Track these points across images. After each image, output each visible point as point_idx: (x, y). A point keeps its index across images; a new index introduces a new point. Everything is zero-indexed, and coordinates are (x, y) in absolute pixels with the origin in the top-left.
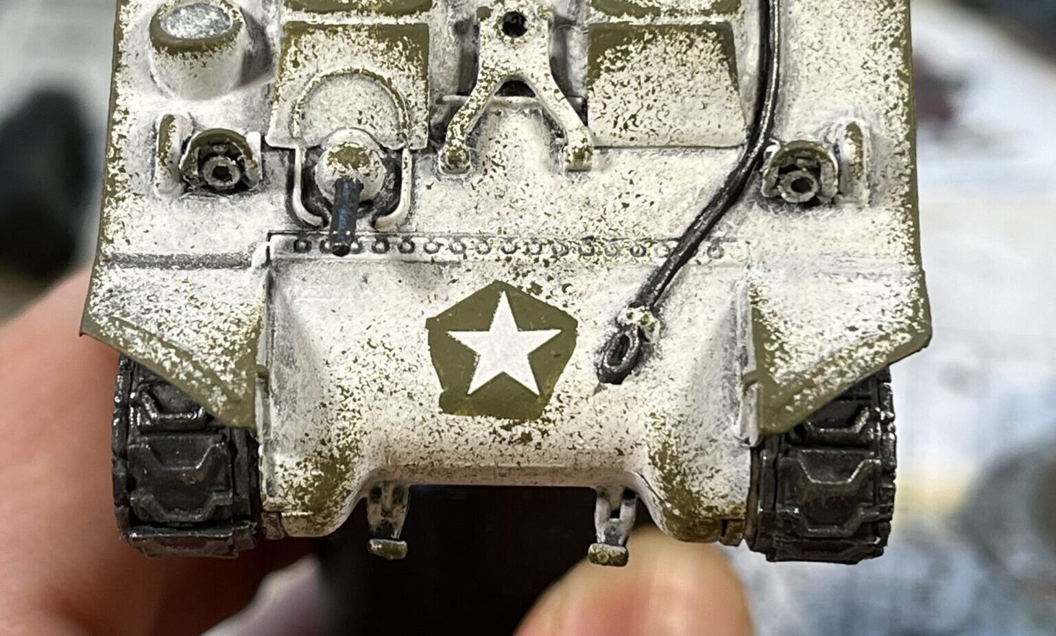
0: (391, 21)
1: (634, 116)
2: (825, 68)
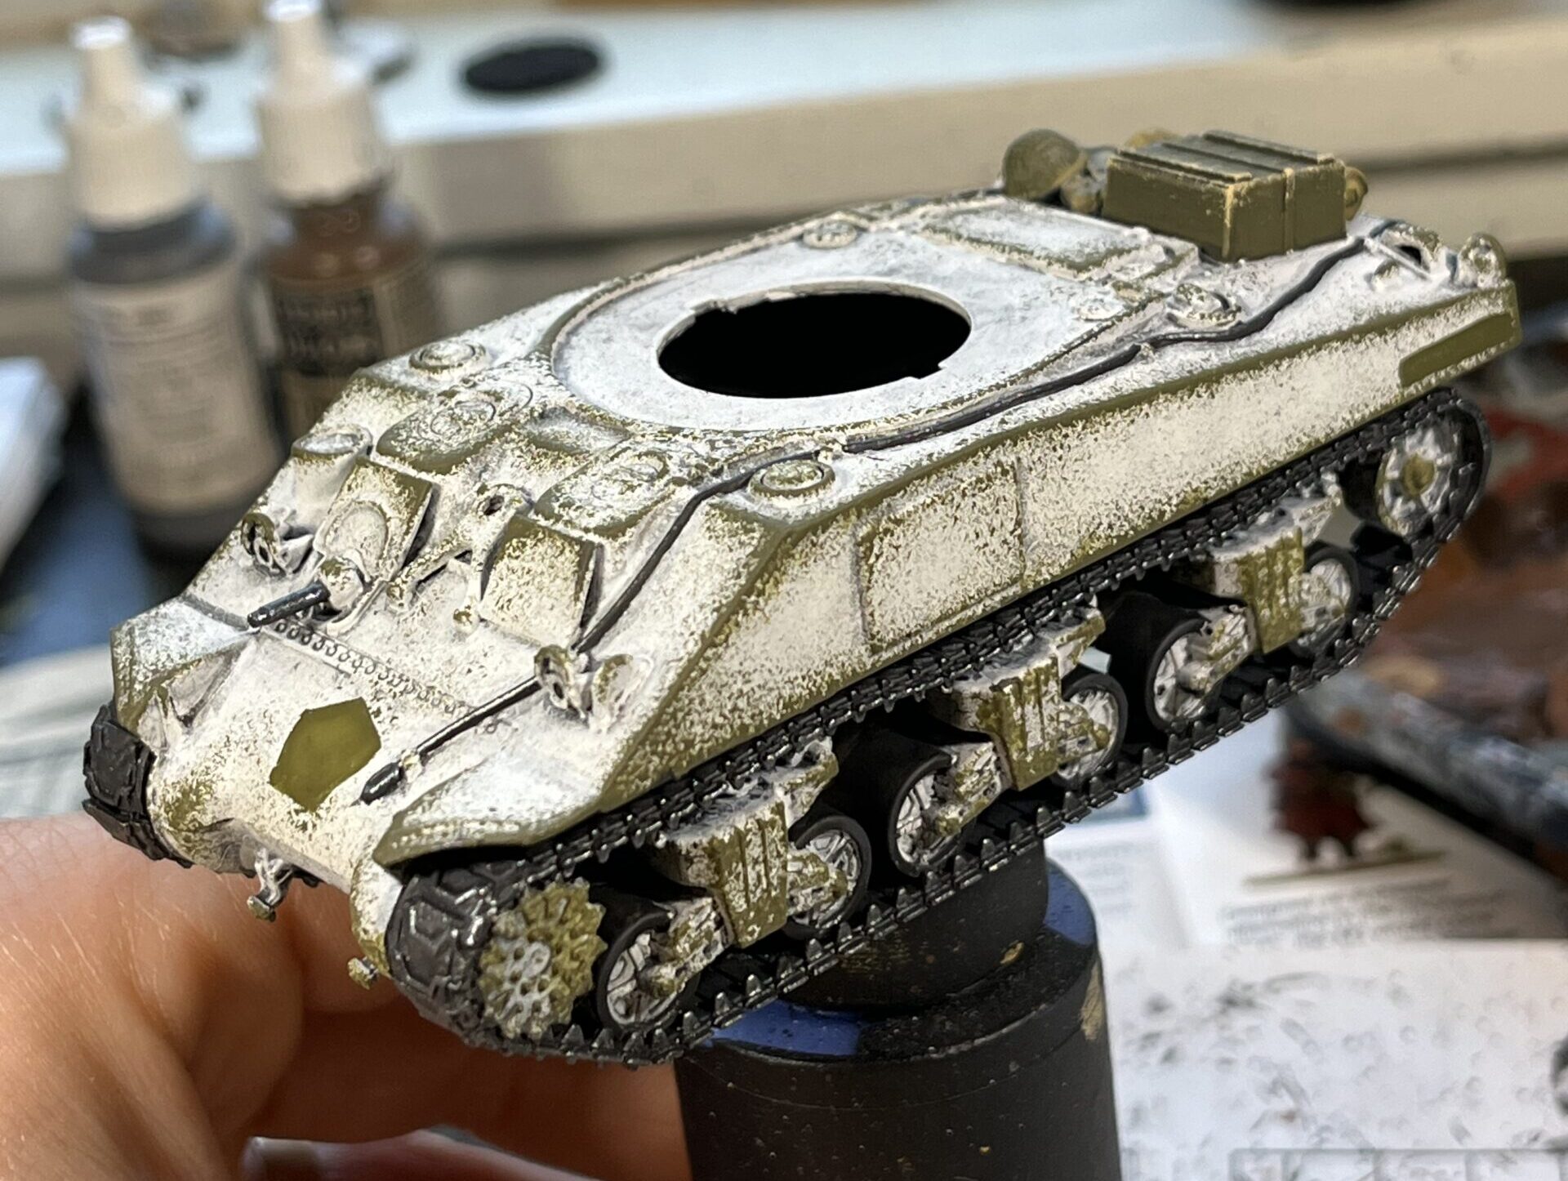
0: (412, 472)
1: (509, 601)
2: (661, 611)
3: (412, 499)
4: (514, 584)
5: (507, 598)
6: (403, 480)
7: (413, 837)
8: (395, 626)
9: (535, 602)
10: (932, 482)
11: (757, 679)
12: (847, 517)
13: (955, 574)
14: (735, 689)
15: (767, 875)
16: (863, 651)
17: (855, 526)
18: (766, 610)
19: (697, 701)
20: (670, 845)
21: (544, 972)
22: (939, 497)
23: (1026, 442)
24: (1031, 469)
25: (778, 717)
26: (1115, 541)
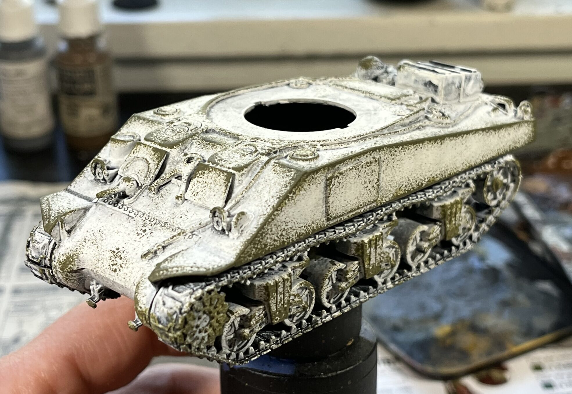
1: (197, 193)
2: (256, 198)
3: (159, 157)
4: (199, 187)
5: (196, 192)
6: (155, 150)
7: (165, 271)
8: (151, 201)
9: (208, 193)
10: (352, 161)
11: (290, 225)
12: (324, 170)
13: (357, 195)
14: (283, 227)
15: (284, 299)
16: (324, 220)
17: (327, 173)
18: (296, 200)
19: (270, 230)
20: (252, 284)
21: (207, 326)
22: (355, 167)
23: (383, 151)
24: (384, 162)
25: (295, 240)
26: (407, 192)
